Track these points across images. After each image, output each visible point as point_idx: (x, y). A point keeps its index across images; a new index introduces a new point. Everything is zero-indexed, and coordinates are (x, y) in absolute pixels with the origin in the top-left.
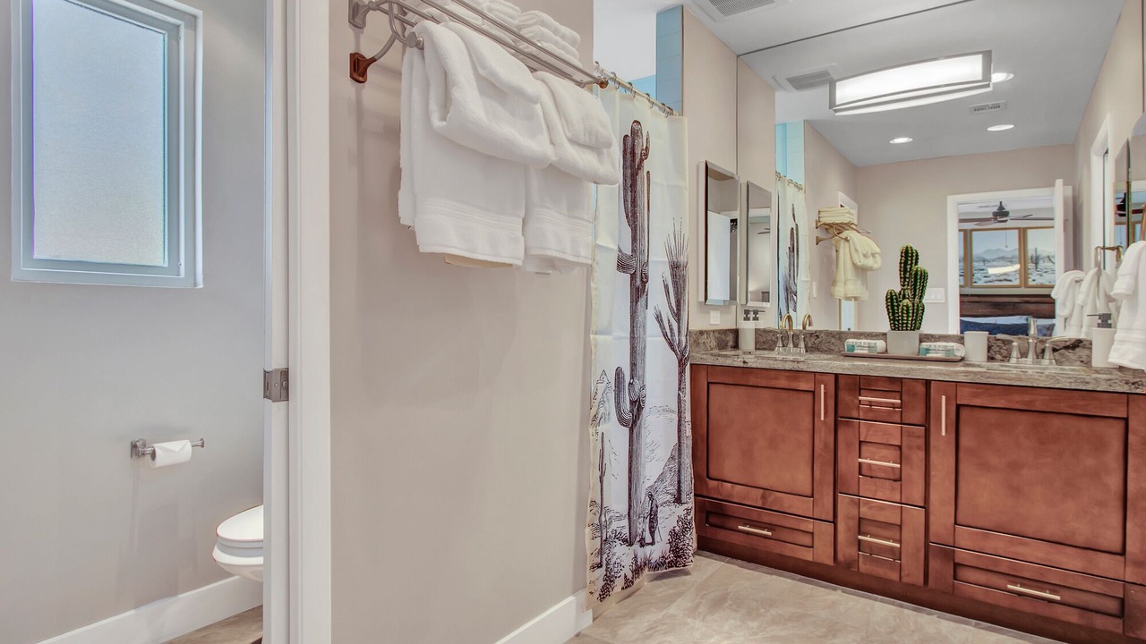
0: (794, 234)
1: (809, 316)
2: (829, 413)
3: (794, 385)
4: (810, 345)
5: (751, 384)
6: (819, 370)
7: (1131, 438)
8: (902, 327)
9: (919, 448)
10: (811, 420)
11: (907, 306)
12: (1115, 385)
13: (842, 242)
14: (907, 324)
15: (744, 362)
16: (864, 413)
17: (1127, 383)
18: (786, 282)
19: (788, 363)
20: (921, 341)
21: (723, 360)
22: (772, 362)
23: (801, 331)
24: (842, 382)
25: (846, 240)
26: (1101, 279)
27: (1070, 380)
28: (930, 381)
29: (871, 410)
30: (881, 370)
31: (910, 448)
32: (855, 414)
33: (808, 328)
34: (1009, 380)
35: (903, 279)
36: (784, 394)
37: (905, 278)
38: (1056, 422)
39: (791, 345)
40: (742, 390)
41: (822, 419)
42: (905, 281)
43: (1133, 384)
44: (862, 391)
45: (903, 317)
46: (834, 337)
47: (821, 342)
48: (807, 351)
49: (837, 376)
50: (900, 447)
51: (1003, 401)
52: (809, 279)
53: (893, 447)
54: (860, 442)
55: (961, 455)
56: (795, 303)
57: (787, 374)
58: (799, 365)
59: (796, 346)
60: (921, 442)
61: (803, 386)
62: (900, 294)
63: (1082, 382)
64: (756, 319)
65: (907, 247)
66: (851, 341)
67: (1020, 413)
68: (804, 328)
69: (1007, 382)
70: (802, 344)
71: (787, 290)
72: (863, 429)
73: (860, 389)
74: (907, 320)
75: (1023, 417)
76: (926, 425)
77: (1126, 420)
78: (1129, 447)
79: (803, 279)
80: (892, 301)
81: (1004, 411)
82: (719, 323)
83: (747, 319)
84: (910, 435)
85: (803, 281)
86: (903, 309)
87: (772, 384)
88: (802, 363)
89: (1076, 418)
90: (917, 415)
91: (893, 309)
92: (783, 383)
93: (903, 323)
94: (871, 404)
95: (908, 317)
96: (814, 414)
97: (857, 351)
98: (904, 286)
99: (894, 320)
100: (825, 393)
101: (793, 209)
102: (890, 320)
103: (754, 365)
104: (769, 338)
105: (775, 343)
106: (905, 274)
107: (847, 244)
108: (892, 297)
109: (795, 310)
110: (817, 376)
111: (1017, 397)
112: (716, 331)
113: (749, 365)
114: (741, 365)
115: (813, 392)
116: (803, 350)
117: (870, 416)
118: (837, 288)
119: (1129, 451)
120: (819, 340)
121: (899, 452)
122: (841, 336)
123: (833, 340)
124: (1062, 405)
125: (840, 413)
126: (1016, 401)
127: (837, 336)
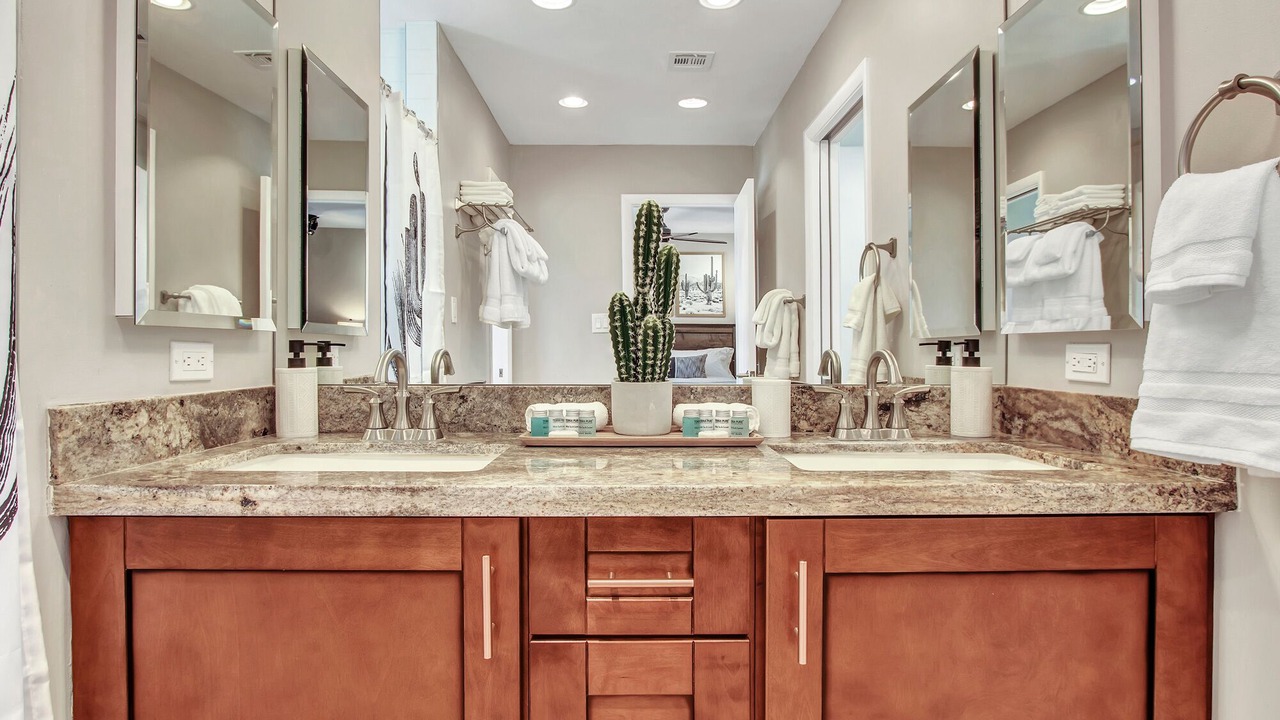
0: (417, 205)
1: (446, 354)
2: (504, 630)
3: (401, 559)
4: (447, 418)
5: (270, 565)
6: (474, 512)
7: (1161, 610)
8: (645, 374)
9: (735, 695)
10: (455, 655)
11: (655, 329)
12: (1140, 499)
13: (496, 236)
14: (653, 366)
15: (246, 502)
16: (599, 618)
17: (1160, 493)
18: (399, 289)
19: (383, 496)
20: (675, 403)
21: (174, 498)
22: (335, 496)
23: (427, 389)
24: (537, 537)
25: (503, 232)
26: (879, 289)
27: (1057, 495)
28: (762, 520)
29: (618, 609)
30: (645, 501)
31: (714, 698)
32: (574, 625)
33: (444, 379)
34: (939, 503)
35: (642, 271)
36: (374, 588)
37: (646, 269)
38: (1026, 592)
39: (403, 422)
40: (242, 585)
41: (488, 655)
42: (646, 275)
43: (1171, 493)
44: (593, 561)
45: (645, 351)
46: (499, 397)
47: (471, 411)
48: (440, 435)
49: (524, 523)
50: (690, 699)
51: (923, 557)
52: (444, 291)
53: (670, 702)
54: (589, 699)
55: (834, 699)
56: (419, 330)
57: (382, 527)
58: (417, 500)
59: (415, 422)
60: (742, 677)
61: (430, 557)
62: (636, 302)
63: (1081, 498)
64: (323, 362)
65: (650, 205)
66: (539, 409)
67: (956, 580)
68: (435, 380)
69: (936, 510)
70: (429, 420)
71: (401, 304)
72: (597, 664)
73: (587, 554)
74: (655, 358)
75: (963, 590)
76: (755, 635)
77: (1151, 575)
78: (1158, 632)
79: (432, 290)
80: (622, 316)
81: (924, 579)
82: (209, 374)
83: (296, 362)
84: (714, 664)
85: (433, 293)
86: (646, 335)
87: (336, 560)
88: (425, 495)
89: (1064, 578)
90: (730, 612)
91: (625, 335)
92: (368, 554)
93: (645, 366)
94: (615, 595)
95: (655, 352)
96: (463, 636)
97: (556, 433)
98: (643, 286)
99: (627, 359)
100: (494, 576)
101: (416, 163)
102: (618, 360)
103: (276, 510)
104: (354, 406)
105: (368, 416)
106: (646, 260)
107: (503, 239)
108: (623, 308)
109: (418, 343)
110: (471, 527)
111: (951, 544)
112: (194, 399)
113: (260, 511)
114: (236, 510)
115: (460, 574)
116: (431, 434)
117: (615, 626)
118: (487, 307)
119: (1158, 641)
120: (468, 405)
121: (686, 711)
122: (516, 396)
123: (497, 405)
124: (1040, 552)
125: (536, 628)
126: (949, 553)
127: (507, 396)
